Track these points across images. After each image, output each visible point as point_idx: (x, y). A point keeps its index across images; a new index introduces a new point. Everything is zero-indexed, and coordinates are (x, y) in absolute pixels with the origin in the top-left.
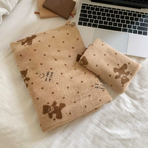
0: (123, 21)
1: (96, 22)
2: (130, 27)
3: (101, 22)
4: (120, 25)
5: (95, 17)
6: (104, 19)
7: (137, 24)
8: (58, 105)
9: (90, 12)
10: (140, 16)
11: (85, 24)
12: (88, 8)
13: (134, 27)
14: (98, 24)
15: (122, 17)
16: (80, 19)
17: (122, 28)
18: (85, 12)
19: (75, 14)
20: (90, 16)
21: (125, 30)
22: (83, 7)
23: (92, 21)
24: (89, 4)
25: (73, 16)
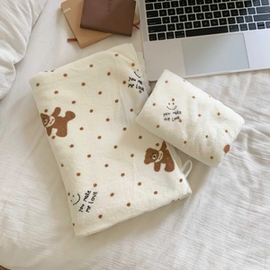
0: (226, 14)
1: (180, 26)
2: (240, 20)
3: (188, 25)
4: (223, 22)
5: (175, 19)
6: (192, 17)
7: (252, 11)
9: (163, 13)
11: (162, 37)
12: (158, 6)
13: (249, 19)
14: (185, 30)
15: (222, 6)
16: (150, 29)
17: (228, 25)
18: (155, 14)
19: (139, 23)
20: (166, 20)
22: (148, 7)
23: (171, 27)
25: (137, 26)
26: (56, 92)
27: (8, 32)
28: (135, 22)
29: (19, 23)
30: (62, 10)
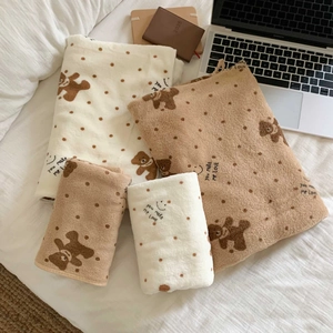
0: (292, 70)
2: (304, 80)
4: (286, 76)
7: (319, 75)
8: (236, 224)
9: (229, 51)
10: (324, 61)
12: (226, 43)
13: (314, 82)
15: (291, 62)
16: (210, 62)
17: (290, 81)
18: (221, 49)
19: (201, 53)
20: (229, 58)
21: (296, 86)
22: (216, 41)
24: (228, 35)
25: (199, 55)
26: (83, 59)
27: (70, 17)
28: (198, 51)
29: (84, 14)
30: (131, 17)
